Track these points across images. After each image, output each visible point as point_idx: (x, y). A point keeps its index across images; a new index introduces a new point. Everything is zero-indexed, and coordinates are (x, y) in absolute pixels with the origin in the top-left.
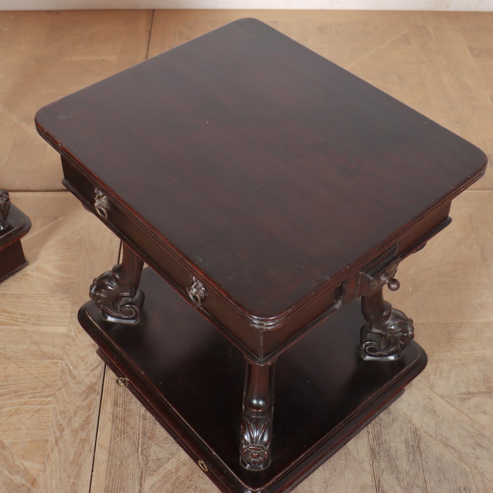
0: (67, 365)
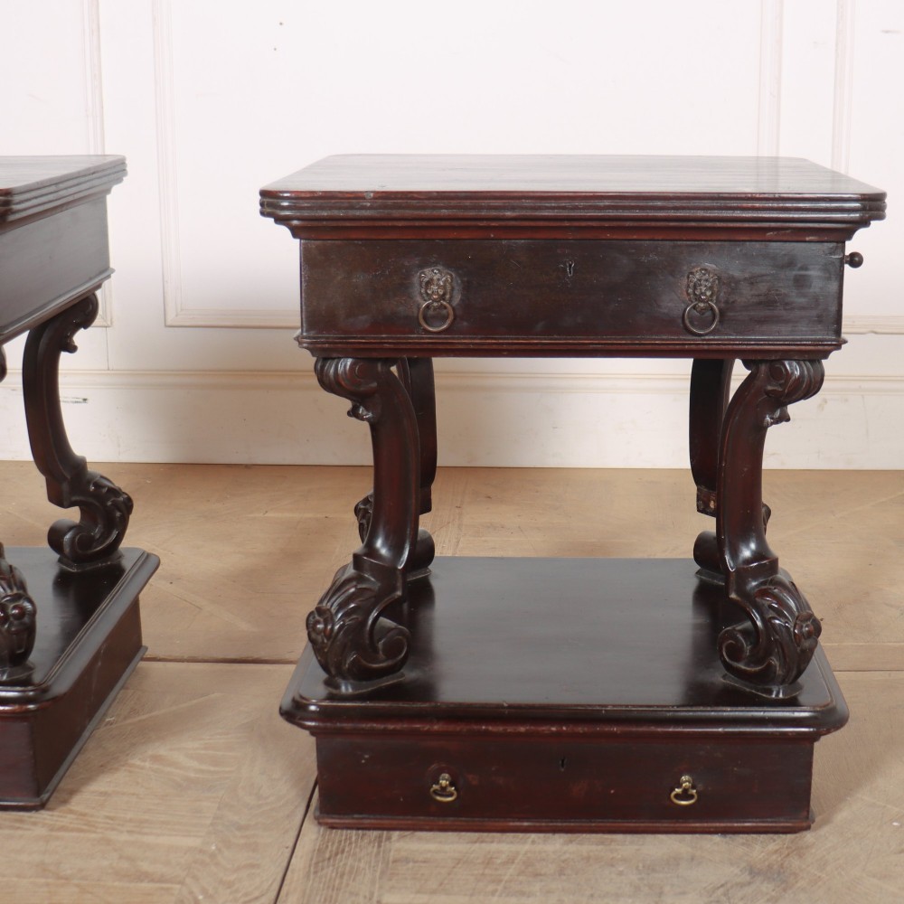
0: (191, 893)
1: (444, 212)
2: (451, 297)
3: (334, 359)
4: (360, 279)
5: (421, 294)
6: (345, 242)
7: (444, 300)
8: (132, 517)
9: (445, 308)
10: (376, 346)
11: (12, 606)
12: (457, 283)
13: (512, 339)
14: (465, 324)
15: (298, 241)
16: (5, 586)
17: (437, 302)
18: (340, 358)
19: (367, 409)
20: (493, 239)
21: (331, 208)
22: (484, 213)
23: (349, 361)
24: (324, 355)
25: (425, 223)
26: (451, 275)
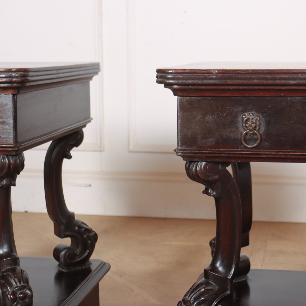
1: (256, 81)
2: (259, 129)
3: (195, 162)
4: (210, 118)
5: (243, 127)
6: (202, 98)
7: (255, 130)
8: (97, 244)
9: (256, 134)
10: (218, 155)
11: (19, 292)
12: (263, 121)
13: (293, 152)
14: (267, 143)
15: (177, 97)
16: (17, 281)
17: (251, 131)
18: (198, 162)
19: (213, 190)
20: (282, 97)
21: (194, 79)
22: (278, 82)
23: (204, 163)
24: (190, 159)
25: (245, 87)
26: (259, 117)
